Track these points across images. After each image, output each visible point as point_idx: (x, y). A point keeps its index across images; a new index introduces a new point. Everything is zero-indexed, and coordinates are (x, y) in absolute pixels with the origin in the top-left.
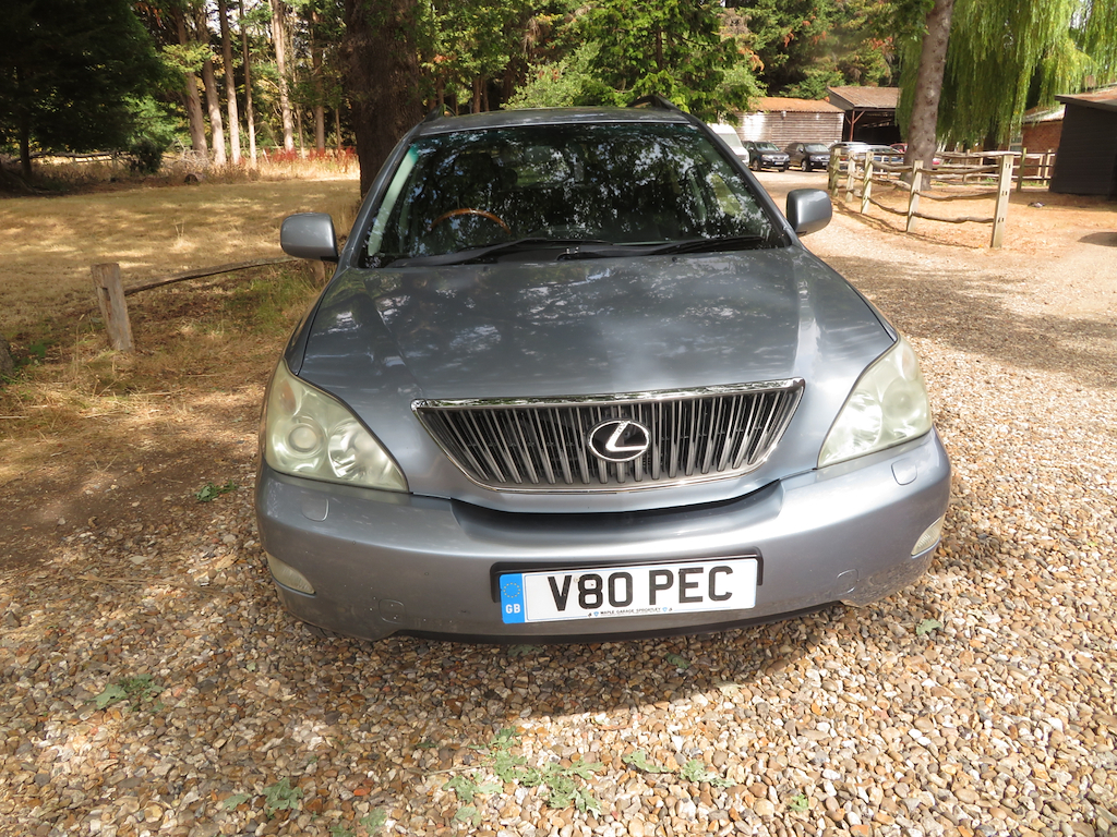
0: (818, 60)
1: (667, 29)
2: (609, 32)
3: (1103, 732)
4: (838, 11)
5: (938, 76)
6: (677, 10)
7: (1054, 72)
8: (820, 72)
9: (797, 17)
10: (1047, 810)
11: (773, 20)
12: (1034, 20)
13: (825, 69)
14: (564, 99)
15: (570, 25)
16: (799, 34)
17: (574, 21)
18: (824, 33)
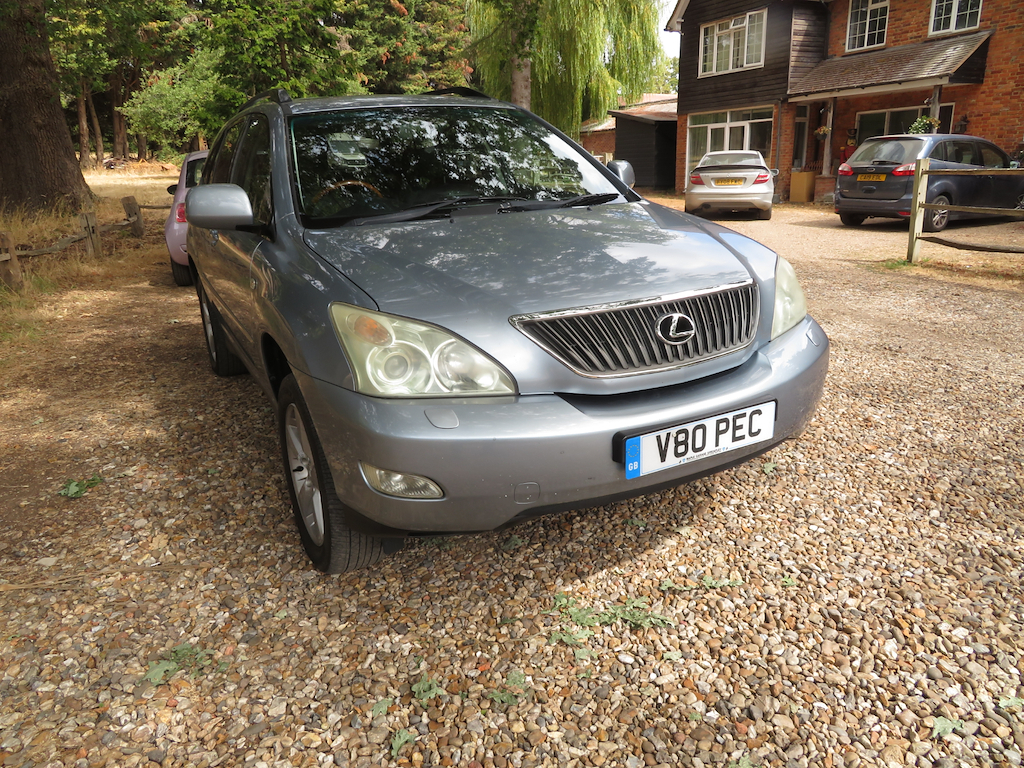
0: (411, 77)
1: (291, 42)
2: (235, 40)
3: (904, 502)
4: (423, 36)
5: (527, 93)
6: (299, 24)
7: (597, 93)
8: (415, 87)
9: (390, 39)
10: (912, 547)
11: (370, 40)
12: (580, 53)
13: (418, 85)
14: (185, 104)
15: (177, 32)
16: (393, 53)
17: (181, 29)
18: (414, 54)
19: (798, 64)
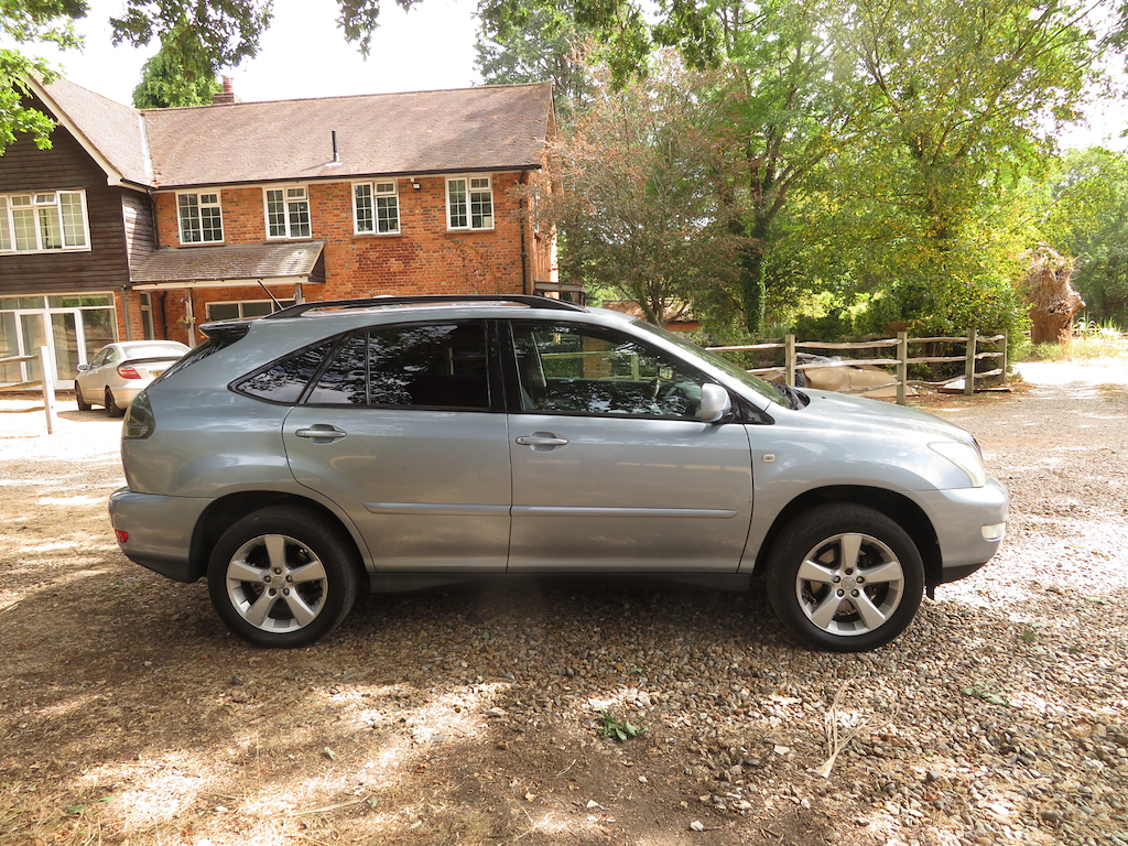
19: (135, 251)
